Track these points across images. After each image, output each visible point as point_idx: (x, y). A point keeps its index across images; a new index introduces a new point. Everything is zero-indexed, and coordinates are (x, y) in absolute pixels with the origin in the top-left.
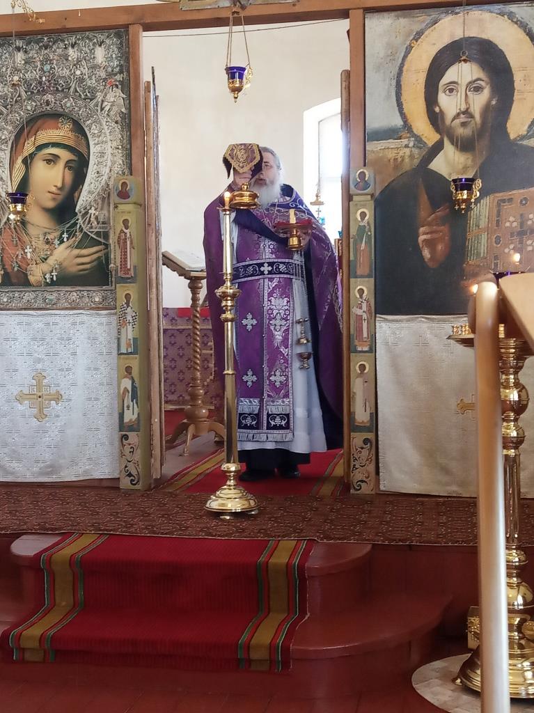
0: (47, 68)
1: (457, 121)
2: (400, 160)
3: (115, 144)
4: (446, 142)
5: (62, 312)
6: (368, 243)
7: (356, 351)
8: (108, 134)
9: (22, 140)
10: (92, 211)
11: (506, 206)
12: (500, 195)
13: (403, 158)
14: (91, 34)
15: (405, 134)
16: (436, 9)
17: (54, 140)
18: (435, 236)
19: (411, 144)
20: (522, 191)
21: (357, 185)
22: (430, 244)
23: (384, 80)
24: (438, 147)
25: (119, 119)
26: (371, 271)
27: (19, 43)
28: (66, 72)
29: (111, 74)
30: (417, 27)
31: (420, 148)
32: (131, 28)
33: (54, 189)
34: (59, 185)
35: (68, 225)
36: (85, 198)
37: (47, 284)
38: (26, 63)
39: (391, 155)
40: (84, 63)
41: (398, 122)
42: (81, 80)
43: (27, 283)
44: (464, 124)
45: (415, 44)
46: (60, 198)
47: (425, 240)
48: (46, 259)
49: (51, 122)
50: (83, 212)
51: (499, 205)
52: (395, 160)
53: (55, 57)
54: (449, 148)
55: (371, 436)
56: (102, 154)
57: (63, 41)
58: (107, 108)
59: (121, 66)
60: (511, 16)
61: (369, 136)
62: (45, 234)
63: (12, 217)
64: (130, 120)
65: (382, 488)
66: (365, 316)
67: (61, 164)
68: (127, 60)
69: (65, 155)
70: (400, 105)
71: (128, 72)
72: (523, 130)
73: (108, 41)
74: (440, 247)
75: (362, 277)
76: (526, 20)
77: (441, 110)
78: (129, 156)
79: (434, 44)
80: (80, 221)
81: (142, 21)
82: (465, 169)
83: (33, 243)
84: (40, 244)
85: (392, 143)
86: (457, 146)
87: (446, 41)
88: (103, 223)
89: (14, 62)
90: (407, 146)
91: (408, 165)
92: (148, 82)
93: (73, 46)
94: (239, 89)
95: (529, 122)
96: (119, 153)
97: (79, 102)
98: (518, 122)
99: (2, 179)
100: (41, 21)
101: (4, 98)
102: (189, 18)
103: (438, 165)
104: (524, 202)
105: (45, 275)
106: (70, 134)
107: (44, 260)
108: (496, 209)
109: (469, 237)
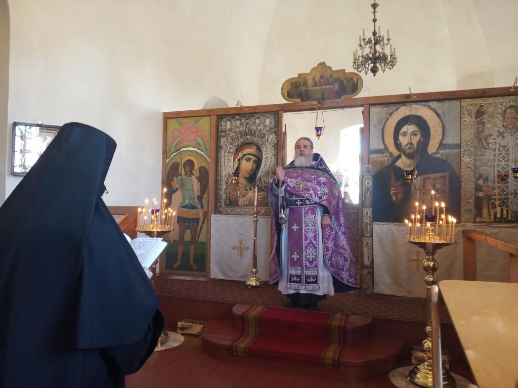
0: (248, 126)
1: (407, 147)
3: (272, 154)
6: (370, 194)
7: (365, 236)
8: (269, 151)
9: (238, 153)
10: (263, 179)
11: (427, 180)
12: (425, 176)
13: (384, 161)
14: (264, 114)
15: (385, 151)
16: (398, 104)
17: (249, 153)
18: (397, 191)
19: (388, 156)
20: (433, 175)
21: (366, 172)
22: (396, 194)
23: (377, 131)
24: (399, 157)
25: (274, 145)
26: (371, 204)
27: (238, 117)
28: (255, 128)
29: (272, 129)
30: (390, 111)
32: (279, 112)
33: (249, 171)
34: (251, 169)
35: (253, 184)
36: (260, 174)
37: (245, 206)
38: (241, 124)
39: (379, 159)
40: (261, 124)
41: (383, 147)
42: (260, 131)
43: (238, 205)
44: (409, 148)
45: (390, 117)
46: (251, 173)
47: (393, 193)
49: (249, 146)
51: (424, 180)
52: (381, 161)
53: (251, 123)
54: (403, 158)
56: (267, 158)
57: (254, 116)
58: (269, 141)
59: (275, 126)
60: (429, 107)
61: (371, 152)
62: (245, 187)
63: (234, 181)
64: (278, 145)
65: (375, 291)
66: (368, 222)
67: (252, 162)
68: (278, 124)
69: (253, 158)
70: (383, 141)
71: (278, 128)
72: (434, 151)
73: (270, 117)
74: (400, 196)
75: (367, 207)
76: (436, 108)
77: (400, 143)
78: (277, 159)
80: (258, 182)
81: (283, 110)
82: (410, 166)
83: (241, 190)
84: (243, 190)
85: (380, 155)
86: (407, 157)
87: (402, 116)
88: (267, 184)
89: (236, 124)
90: (386, 156)
91: (386, 163)
92: (285, 132)
93: (258, 119)
94: (320, 135)
95: (436, 148)
96: (273, 158)
97: (259, 139)
98: (432, 148)
99: (230, 167)
100: (246, 109)
101: (232, 137)
102: (301, 108)
103: (399, 163)
104: (435, 179)
105: (244, 202)
106: (256, 150)
107: (244, 196)
108: (422, 182)
109: (412, 192)
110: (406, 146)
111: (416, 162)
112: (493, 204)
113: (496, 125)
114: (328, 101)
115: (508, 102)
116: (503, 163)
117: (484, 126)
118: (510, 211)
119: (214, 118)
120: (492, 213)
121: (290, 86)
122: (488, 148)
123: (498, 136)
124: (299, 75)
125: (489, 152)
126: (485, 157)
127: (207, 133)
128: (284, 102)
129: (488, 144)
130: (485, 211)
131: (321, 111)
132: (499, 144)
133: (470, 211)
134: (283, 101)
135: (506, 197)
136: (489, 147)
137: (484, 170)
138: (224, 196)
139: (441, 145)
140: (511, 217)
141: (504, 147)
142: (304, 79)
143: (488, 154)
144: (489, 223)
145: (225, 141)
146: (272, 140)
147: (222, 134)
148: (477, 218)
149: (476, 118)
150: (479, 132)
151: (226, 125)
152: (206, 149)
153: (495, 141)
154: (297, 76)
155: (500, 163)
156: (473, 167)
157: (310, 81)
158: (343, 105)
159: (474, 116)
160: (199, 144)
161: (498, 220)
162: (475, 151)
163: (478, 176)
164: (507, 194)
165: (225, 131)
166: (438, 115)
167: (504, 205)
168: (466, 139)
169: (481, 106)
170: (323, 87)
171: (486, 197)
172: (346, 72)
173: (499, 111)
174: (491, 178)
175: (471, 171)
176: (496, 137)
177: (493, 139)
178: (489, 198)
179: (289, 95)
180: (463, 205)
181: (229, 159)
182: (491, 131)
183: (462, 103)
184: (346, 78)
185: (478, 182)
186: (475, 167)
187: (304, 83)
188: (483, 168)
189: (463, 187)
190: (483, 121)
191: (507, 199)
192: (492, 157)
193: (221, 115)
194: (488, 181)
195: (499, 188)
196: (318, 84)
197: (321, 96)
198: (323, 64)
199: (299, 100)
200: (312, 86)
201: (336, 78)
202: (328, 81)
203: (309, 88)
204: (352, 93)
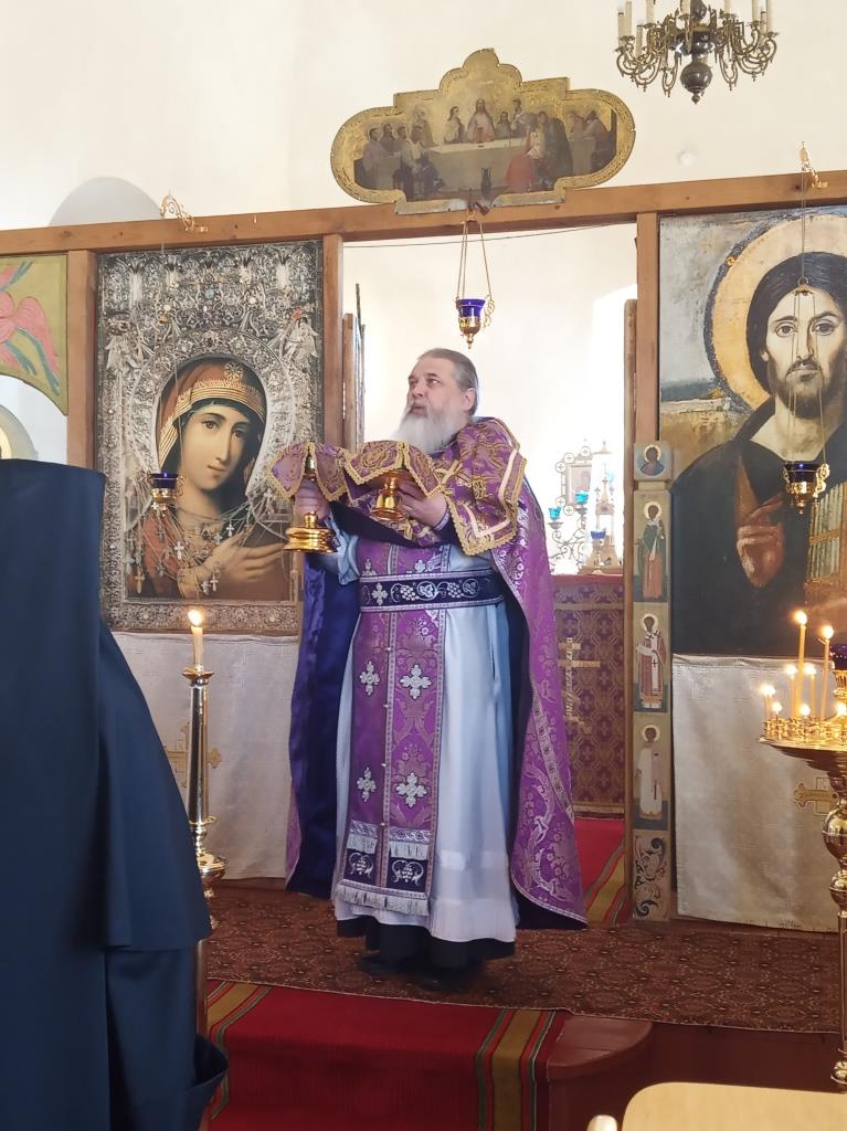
0: (210, 293)
1: (798, 373)
2: (709, 428)
3: (301, 401)
4: (779, 404)
5: (223, 637)
7: (642, 709)
8: (292, 388)
10: (268, 495)
13: (714, 426)
14: (270, 247)
15: (717, 391)
16: (765, 213)
17: (216, 396)
18: (762, 540)
19: (726, 407)
21: (644, 468)
22: (755, 551)
23: (688, 314)
24: (766, 411)
25: (308, 366)
26: (664, 590)
27: (172, 259)
28: (236, 300)
29: (299, 303)
30: (735, 239)
31: (740, 412)
32: (326, 240)
33: (216, 464)
34: (224, 457)
35: (236, 513)
36: (257, 476)
37: (203, 596)
38: (181, 286)
39: (696, 421)
40: (260, 287)
41: (707, 374)
42: (257, 311)
43: (176, 594)
44: (805, 379)
45: (734, 264)
46: (224, 475)
47: (747, 547)
48: (203, 561)
49: (214, 369)
50: (256, 495)
52: (703, 428)
53: (222, 279)
54: (782, 412)
55: (664, 835)
57: (232, 256)
58: (291, 351)
59: (312, 292)
61: (663, 394)
62: (203, 525)
63: (156, 506)
64: (323, 368)
65: (681, 911)
66: (655, 658)
67: (226, 428)
68: (321, 284)
69: (232, 416)
70: (710, 350)
71: (322, 299)
73: (294, 257)
74: (769, 557)
75: (651, 600)
77: (771, 359)
78: (319, 417)
79: (762, 262)
80: (251, 508)
81: (341, 231)
83: (186, 538)
84: (197, 540)
85: (698, 404)
87: (777, 257)
88: (284, 511)
89: (165, 286)
90: (720, 409)
91: (721, 436)
92: (350, 316)
93: (246, 264)
94: (475, 330)
96: (307, 414)
97: (253, 342)
99: (144, 448)
100: (202, 229)
101: (150, 335)
102: (407, 225)
103: (767, 436)
105: (201, 582)
106: (240, 387)
107: (201, 561)
109: (813, 543)
110: (794, 367)
111: (830, 433)
114: (505, 199)
119: (80, 259)
121: (365, 142)
124: (398, 95)
127: (55, 319)
128: (349, 201)
131: (478, 236)
134: (339, 199)
138: (124, 561)
142: (419, 115)
145: (126, 349)
147: (113, 322)
151: (126, 290)
152: (52, 380)
154: (390, 103)
157: (440, 125)
158: (562, 213)
160: (27, 363)
165: (125, 312)
170: (488, 145)
172: (573, 87)
179: (363, 176)
181: (140, 421)
187: (416, 128)
193: (109, 253)
196: (469, 132)
197: (480, 180)
198: (486, 56)
199: (399, 195)
200: (446, 142)
201: (536, 112)
202: (504, 121)
203: (432, 149)
204: (595, 169)
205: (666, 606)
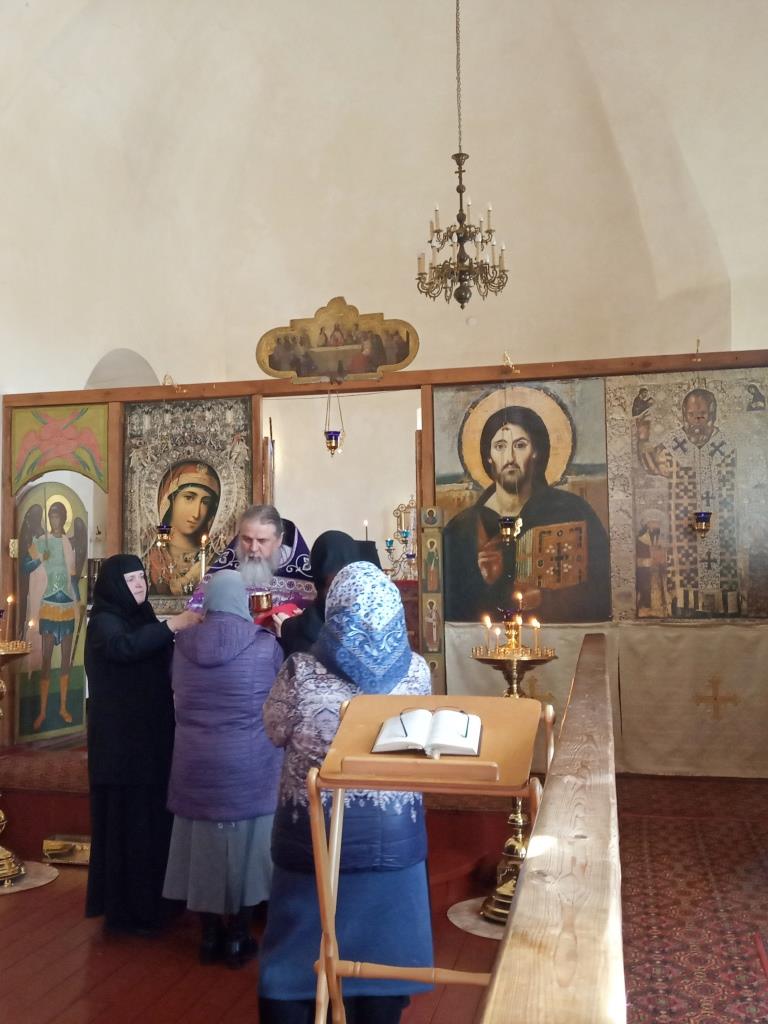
0: (189, 426)
1: (507, 470)
2: (462, 499)
3: (240, 485)
4: (498, 486)
6: (436, 565)
7: (428, 652)
8: (235, 477)
9: (167, 482)
10: (222, 536)
11: (546, 537)
12: (541, 528)
13: (464, 498)
14: (223, 401)
15: (465, 479)
16: (488, 385)
17: (192, 482)
18: (491, 559)
19: (471, 487)
20: (558, 525)
21: (426, 521)
22: (487, 565)
23: (449, 439)
24: (491, 490)
25: (243, 465)
26: (438, 587)
27: (167, 407)
28: (203, 430)
29: (238, 431)
30: (473, 399)
32: (253, 397)
33: (192, 519)
34: (196, 516)
37: (184, 594)
38: (173, 422)
39: (455, 495)
40: (217, 422)
42: (215, 435)
43: (169, 594)
44: (511, 473)
45: (472, 411)
46: (197, 526)
47: (483, 563)
48: (184, 574)
49: (191, 467)
50: (215, 538)
52: (459, 499)
53: (195, 418)
54: (500, 491)
56: (230, 492)
57: (201, 405)
58: (234, 458)
59: (246, 425)
60: (546, 391)
61: (437, 481)
62: (185, 554)
63: (159, 544)
64: (252, 466)
66: (434, 624)
67: (198, 500)
68: (251, 421)
69: (201, 493)
70: (461, 458)
71: (252, 430)
72: (558, 478)
73: (236, 406)
74: (495, 568)
75: (432, 592)
76: (558, 393)
77: (494, 462)
78: (250, 494)
81: (261, 392)
82: (513, 508)
83: (175, 561)
84: (180, 562)
85: (455, 486)
86: (506, 489)
87: (496, 409)
89: (163, 421)
91: (468, 503)
92: (267, 438)
93: (209, 410)
94: (333, 448)
95: (562, 472)
96: (243, 492)
97: (213, 452)
98: (554, 472)
99: (151, 511)
100: (184, 391)
101: (155, 448)
102: (298, 390)
104: (560, 534)
105: (183, 586)
106: (206, 477)
108: (538, 539)
109: (518, 560)
110: (506, 466)
111: (525, 501)
112: (669, 581)
113: (670, 428)
114: (351, 377)
115: (691, 383)
116: (685, 502)
117: (648, 428)
118: (700, 595)
119: (116, 407)
120: (669, 600)
121: (274, 345)
122: (656, 472)
123: (675, 449)
124: (292, 321)
125: (660, 480)
126: (651, 490)
127: (101, 439)
128: (264, 376)
129: (657, 464)
130: (655, 595)
132: (678, 465)
133: (628, 596)
134: (259, 375)
135: (693, 567)
136: (659, 469)
137: (652, 516)
139: (571, 468)
140: (703, 606)
141: (687, 470)
142: (304, 331)
143: (657, 484)
144: (664, 619)
145: (141, 456)
146: (239, 454)
147: (133, 441)
148: (640, 611)
149: (634, 413)
150: (640, 441)
151: (141, 424)
152: (99, 474)
153: (669, 458)
154: (288, 324)
155: (680, 501)
156: (630, 510)
157: (315, 336)
158: (381, 384)
159: (629, 410)
160: (85, 465)
161: (679, 613)
162: (633, 480)
163: (639, 527)
164: (694, 562)
165: (140, 436)
166: (563, 407)
167: (689, 582)
168: (617, 455)
169: (643, 391)
170: (341, 348)
171: (657, 568)
172: (385, 318)
173: (676, 399)
174: (664, 531)
175: (625, 517)
176: (671, 450)
177: (666, 455)
178: (662, 570)
179: (274, 364)
180: (613, 584)
181: (149, 496)
182: (663, 440)
183: (608, 383)
184: (387, 332)
185: (640, 539)
186: (635, 510)
187: (302, 338)
188: (648, 511)
189: (613, 548)
190: (647, 419)
191: (695, 571)
192: (665, 490)
193: (132, 402)
194: (660, 537)
195: (680, 549)
196: (331, 341)
197: (337, 366)
198: (340, 301)
199: (293, 374)
200: (319, 346)
201: (367, 330)
202: (350, 336)
203: (312, 350)
204: (398, 362)
205: (440, 596)
